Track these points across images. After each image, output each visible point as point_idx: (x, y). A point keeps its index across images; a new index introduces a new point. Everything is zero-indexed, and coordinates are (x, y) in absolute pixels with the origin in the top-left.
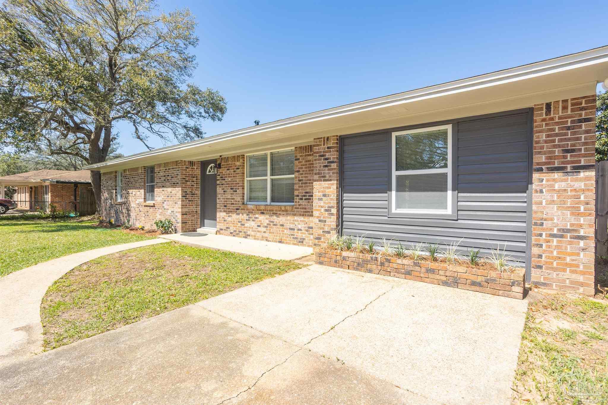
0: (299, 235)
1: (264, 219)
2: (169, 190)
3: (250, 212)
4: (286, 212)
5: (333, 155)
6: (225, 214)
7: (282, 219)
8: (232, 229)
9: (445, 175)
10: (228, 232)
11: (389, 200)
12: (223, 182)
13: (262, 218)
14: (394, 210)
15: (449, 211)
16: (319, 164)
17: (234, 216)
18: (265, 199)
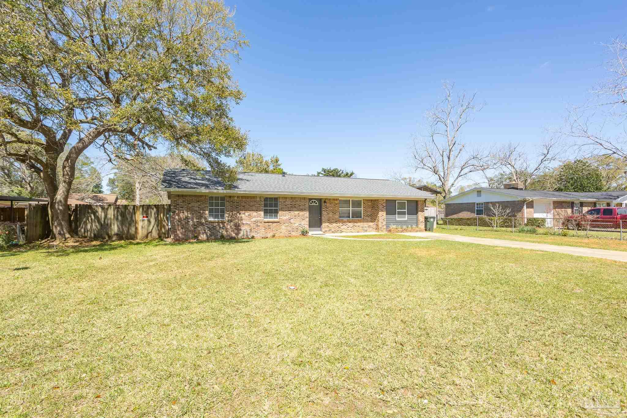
0: (366, 229)
1: (351, 225)
2: (297, 213)
3: (343, 222)
4: (360, 221)
5: (384, 205)
6: (328, 224)
7: (359, 224)
8: (333, 230)
9: (405, 211)
10: (331, 231)
11: (396, 217)
12: (327, 209)
13: (349, 224)
14: (397, 219)
15: (406, 219)
16: (381, 207)
17: (334, 224)
18: (349, 217)
